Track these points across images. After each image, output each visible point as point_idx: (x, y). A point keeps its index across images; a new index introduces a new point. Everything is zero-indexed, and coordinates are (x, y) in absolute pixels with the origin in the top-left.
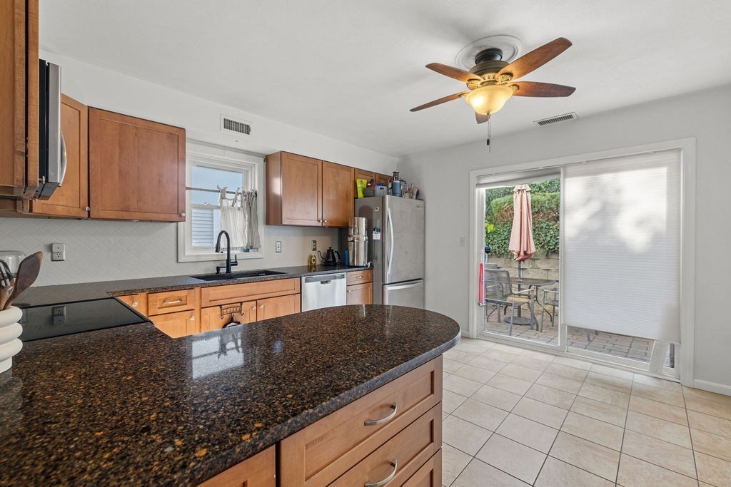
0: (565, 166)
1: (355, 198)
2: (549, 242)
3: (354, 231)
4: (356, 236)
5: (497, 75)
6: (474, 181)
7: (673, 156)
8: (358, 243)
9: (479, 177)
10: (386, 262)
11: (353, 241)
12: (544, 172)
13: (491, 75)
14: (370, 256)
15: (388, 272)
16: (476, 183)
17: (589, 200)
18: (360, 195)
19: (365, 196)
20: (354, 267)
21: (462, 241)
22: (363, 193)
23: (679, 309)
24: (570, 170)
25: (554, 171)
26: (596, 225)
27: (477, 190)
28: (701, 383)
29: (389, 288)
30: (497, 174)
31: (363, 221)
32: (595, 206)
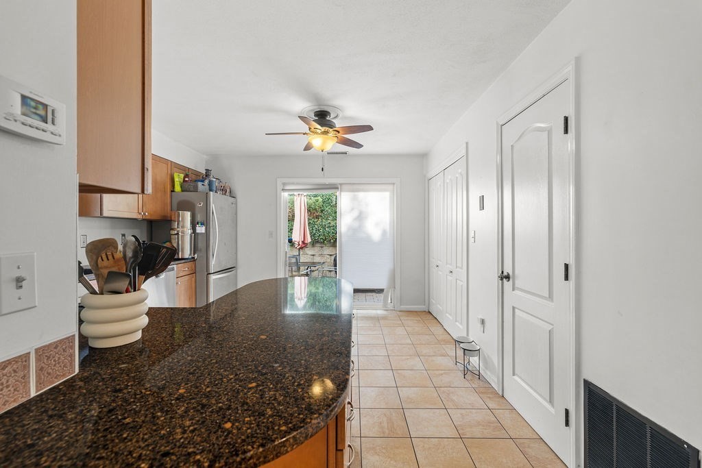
0: (341, 184)
1: (172, 191)
2: (315, 234)
3: (178, 224)
4: (180, 229)
5: (331, 130)
6: (280, 187)
7: (391, 187)
8: (183, 236)
9: (284, 184)
10: (211, 254)
11: (178, 234)
12: (328, 186)
13: (327, 128)
14: (195, 249)
15: (213, 263)
16: (282, 187)
17: (353, 209)
18: (178, 188)
19: (182, 191)
20: (179, 259)
21: (271, 234)
22: (181, 187)
23: (394, 271)
24: (344, 187)
25: (334, 187)
26: (356, 224)
27: (282, 194)
28: (404, 307)
29: (213, 277)
30: (298, 184)
31: (188, 215)
32: (356, 213)
